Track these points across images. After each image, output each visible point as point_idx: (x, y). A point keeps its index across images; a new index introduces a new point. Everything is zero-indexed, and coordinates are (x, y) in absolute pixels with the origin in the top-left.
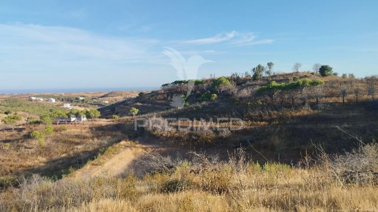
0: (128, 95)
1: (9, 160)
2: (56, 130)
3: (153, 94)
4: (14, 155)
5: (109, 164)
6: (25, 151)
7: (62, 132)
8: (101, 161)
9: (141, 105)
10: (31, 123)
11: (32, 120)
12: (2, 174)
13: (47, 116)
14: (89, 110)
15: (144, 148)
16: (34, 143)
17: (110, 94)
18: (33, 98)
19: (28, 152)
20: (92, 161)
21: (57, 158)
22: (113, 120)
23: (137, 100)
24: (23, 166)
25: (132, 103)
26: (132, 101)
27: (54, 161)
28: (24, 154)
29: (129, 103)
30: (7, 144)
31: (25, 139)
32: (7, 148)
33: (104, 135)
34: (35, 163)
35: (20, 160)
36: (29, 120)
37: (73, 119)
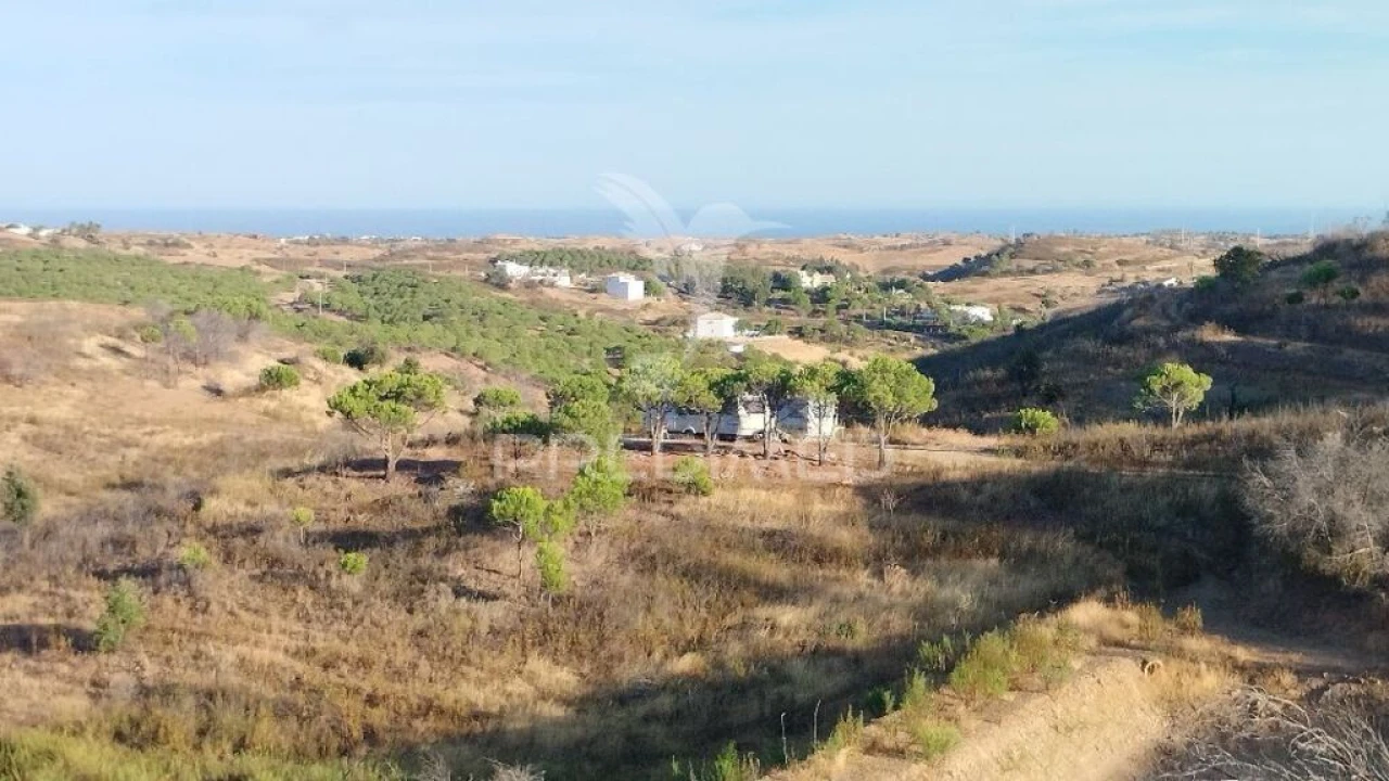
0: (1140, 262)
1: (364, 663)
2: (642, 492)
3: (1326, 263)
4: (391, 635)
5: (984, 756)
6: (457, 613)
7: (680, 508)
8: (931, 727)
9: (1231, 347)
10: (493, 433)
11: (500, 416)
12: (320, 749)
13: (593, 389)
14: (855, 365)
15: (1240, 668)
16: (510, 561)
17: (1005, 258)
18: (514, 270)
19: (474, 620)
20: (867, 722)
21: (643, 680)
22: (1020, 441)
23: (1202, 301)
24: (441, 712)
25: (1165, 323)
26: (1165, 314)
27: (624, 698)
28: (446, 630)
29: (1140, 322)
30: (352, 555)
31: (460, 533)
32: (354, 584)
33: (952, 546)
34: (510, 695)
35: (424, 668)
36: (485, 410)
37: (752, 422)
